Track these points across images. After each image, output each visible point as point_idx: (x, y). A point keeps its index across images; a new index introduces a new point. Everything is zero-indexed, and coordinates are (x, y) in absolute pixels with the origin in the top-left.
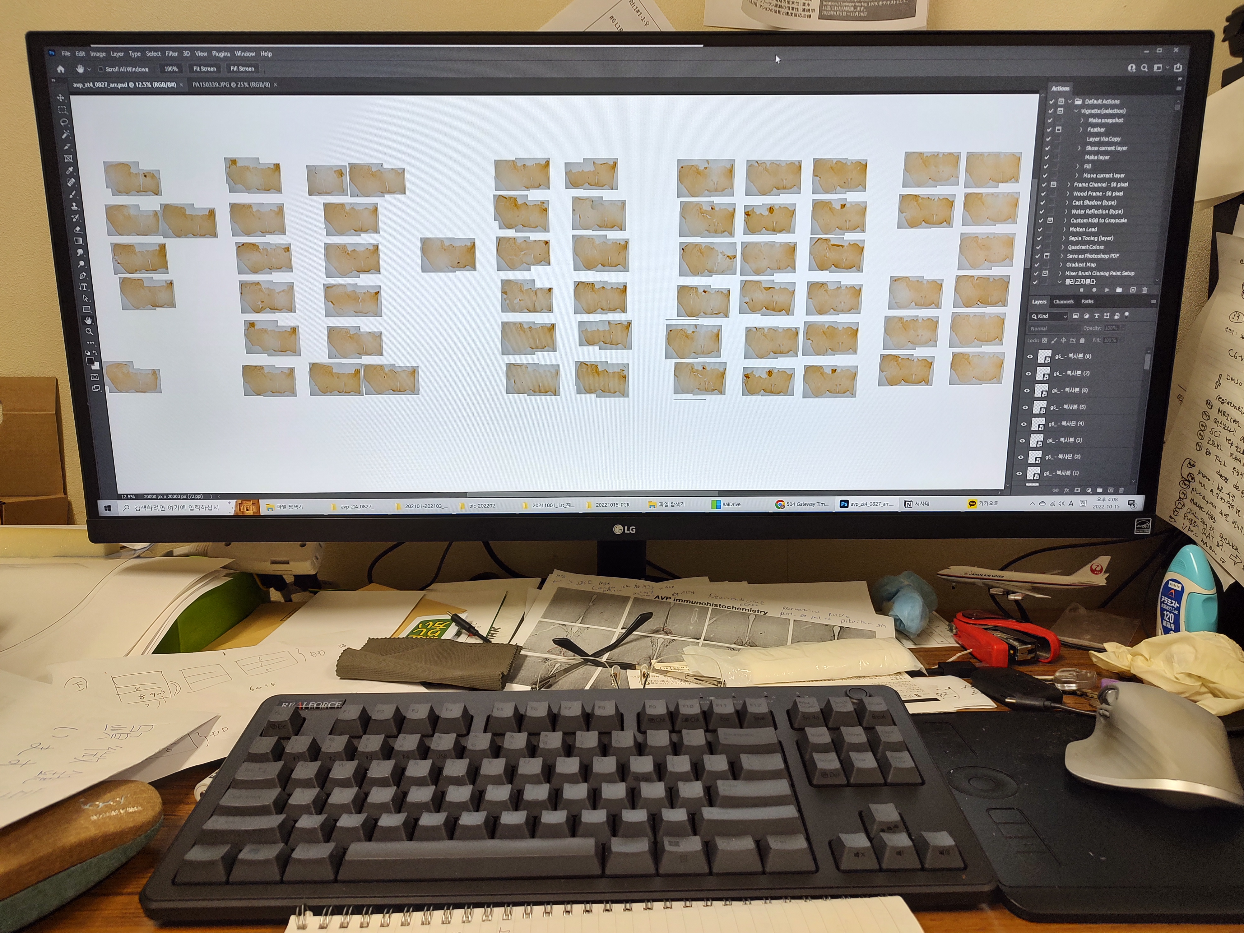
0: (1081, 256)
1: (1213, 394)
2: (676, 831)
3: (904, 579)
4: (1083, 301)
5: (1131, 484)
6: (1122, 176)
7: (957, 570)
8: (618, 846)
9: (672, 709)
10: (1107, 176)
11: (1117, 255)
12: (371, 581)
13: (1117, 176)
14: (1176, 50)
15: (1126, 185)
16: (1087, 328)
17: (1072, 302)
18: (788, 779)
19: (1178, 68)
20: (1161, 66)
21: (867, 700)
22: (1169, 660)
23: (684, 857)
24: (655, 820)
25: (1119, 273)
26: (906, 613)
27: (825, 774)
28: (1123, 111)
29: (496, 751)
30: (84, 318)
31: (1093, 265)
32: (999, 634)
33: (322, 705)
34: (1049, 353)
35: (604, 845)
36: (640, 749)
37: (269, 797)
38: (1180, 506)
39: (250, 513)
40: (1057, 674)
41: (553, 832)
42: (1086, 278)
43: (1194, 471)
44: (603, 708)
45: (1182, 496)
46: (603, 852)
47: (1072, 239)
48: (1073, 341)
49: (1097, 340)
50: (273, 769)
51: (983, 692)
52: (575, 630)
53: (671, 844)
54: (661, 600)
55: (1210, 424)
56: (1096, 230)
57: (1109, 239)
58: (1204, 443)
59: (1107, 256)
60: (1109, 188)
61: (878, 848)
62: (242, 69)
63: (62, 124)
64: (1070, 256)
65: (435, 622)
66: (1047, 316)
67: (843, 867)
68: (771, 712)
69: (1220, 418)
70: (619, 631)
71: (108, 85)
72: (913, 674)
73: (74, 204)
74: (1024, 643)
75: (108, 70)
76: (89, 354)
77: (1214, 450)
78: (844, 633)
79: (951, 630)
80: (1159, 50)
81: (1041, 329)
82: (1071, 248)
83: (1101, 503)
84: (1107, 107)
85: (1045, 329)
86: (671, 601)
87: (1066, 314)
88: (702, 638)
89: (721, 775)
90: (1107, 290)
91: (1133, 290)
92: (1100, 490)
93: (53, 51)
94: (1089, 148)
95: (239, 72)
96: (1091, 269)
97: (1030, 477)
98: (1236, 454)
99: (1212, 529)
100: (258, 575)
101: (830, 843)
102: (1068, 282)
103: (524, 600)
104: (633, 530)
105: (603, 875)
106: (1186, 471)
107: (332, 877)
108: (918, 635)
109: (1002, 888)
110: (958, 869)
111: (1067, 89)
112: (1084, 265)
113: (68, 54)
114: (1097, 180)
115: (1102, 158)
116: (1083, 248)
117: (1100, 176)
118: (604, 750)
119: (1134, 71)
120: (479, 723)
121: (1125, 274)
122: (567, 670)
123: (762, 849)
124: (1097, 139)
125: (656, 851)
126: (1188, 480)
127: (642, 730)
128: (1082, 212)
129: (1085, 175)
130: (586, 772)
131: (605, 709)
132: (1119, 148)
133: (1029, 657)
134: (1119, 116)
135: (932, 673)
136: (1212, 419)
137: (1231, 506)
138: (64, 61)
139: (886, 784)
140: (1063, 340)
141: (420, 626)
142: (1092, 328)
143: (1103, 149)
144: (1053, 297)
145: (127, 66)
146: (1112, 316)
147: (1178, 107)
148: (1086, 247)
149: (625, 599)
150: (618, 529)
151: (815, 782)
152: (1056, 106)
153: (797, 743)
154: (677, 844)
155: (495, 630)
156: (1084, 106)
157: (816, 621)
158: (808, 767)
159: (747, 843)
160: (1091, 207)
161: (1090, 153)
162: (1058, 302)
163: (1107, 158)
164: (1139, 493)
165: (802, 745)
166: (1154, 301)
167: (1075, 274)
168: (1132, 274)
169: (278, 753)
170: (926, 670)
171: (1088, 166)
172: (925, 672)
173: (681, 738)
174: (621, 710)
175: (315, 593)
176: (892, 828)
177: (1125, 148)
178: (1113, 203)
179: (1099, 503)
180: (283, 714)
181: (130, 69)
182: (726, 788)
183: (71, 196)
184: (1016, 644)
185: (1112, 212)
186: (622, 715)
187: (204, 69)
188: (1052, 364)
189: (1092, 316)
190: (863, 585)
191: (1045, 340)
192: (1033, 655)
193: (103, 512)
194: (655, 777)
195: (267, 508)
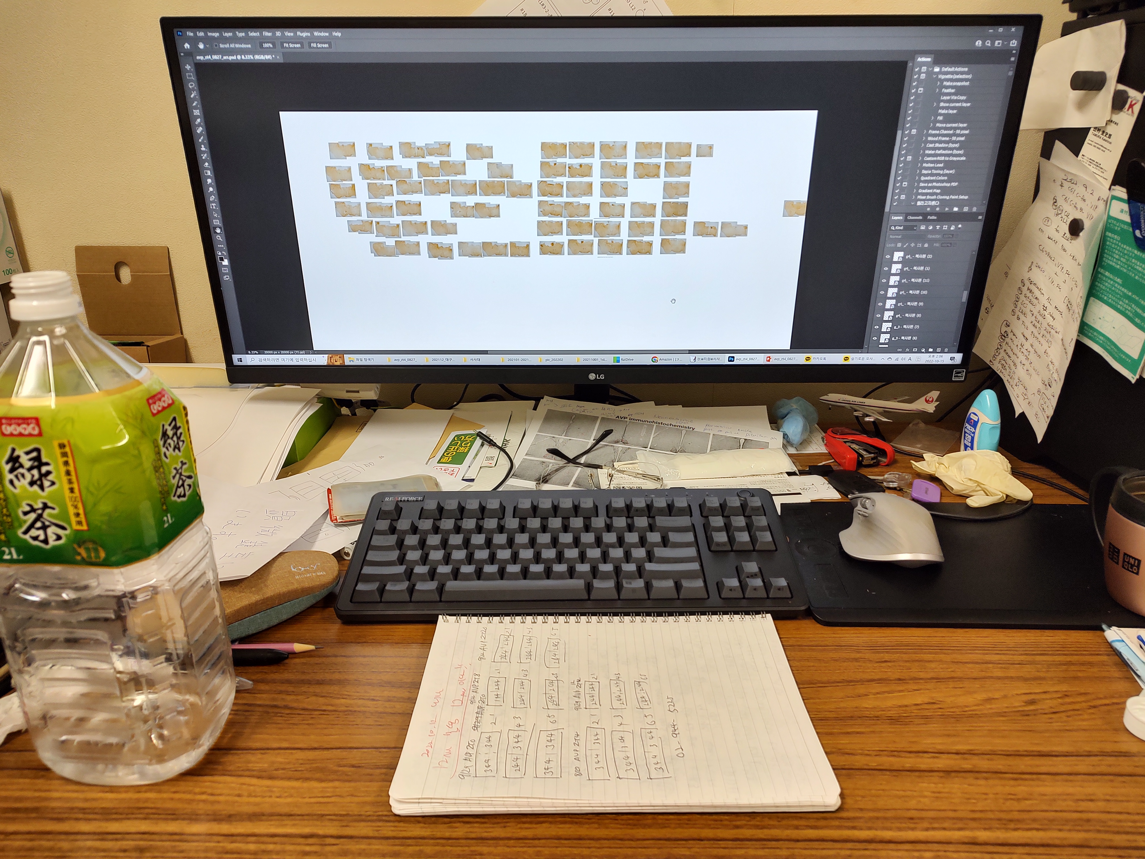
0: (930, 185)
1: (1026, 276)
2: (630, 576)
3: (795, 404)
4: (929, 217)
5: (954, 346)
6: (965, 125)
7: (833, 397)
8: (597, 584)
9: (628, 503)
10: (954, 125)
11: (956, 184)
12: (413, 402)
13: (961, 125)
14: (1013, 29)
15: (967, 132)
16: (930, 236)
17: (921, 218)
18: (696, 546)
19: (1014, 43)
20: (1000, 41)
21: (749, 499)
22: (960, 469)
23: (634, 590)
24: (617, 570)
25: (956, 197)
26: (791, 431)
27: (718, 544)
28: (970, 76)
29: (523, 529)
30: (215, 228)
31: (938, 191)
32: (854, 446)
33: (411, 499)
34: (901, 254)
35: (589, 583)
36: (609, 528)
37: (394, 555)
38: (997, 354)
39: (338, 363)
40: (886, 476)
41: (560, 576)
42: (932, 200)
43: (1008, 330)
44: (586, 503)
45: (999, 347)
46: (589, 587)
47: (924, 172)
48: (920, 245)
49: (937, 245)
50: (392, 540)
51: (834, 488)
52: (561, 441)
53: (627, 583)
54: (620, 419)
55: (1022, 297)
56: (942, 165)
57: (951, 172)
58: (1017, 310)
59: (948, 185)
60: (954, 135)
61: (743, 586)
62: (319, 46)
63: (190, 87)
64: (922, 185)
65: (466, 435)
66: (902, 228)
67: (723, 596)
68: (689, 506)
69: (1029, 294)
70: (591, 442)
71: (222, 57)
72: (790, 474)
73: (203, 146)
74: (870, 453)
75: (222, 46)
76: (220, 254)
77: (1022, 317)
78: (747, 444)
79: (823, 441)
80: (1001, 30)
81: (897, 237)
82: (923, 178)
83: (931, 358)
84: (957, 73)
85: (900, 237)
86: (628, 420)
87: (916, 226)
88: (649, 447)
89: (656, 545)
90: (947, 209)
91: (966, 209)
92: (931, 350)
93: (181, 32)
94: (942, 104)
95: (317, 48)
96: (937, 194)
97: (882, 340)
98: (1034, 322)
99: (1014, 373)
100: (336, 399)
101: (717, 584)
102: (919, 203)
103: (524, 419)
104: (602, 377)
105: (589, 599)
106: (1004, 329)
107: (438, 599)
108: (801, 444)
109: (811, 608)
110: (788, 598)
111: (929, 60)
112: (931, 191)
113: (192, 34)
114: (946, 129)
115: (951, 112)
116: (932, 178)
117: (949, 125)
118: (587, 528)
119: (980, 45)
120: (509, 511)
121: (961, 197)
122: (557, 470)
123: (678, 586)
124: (948, 98)
125: (619, 587)
126: (1004, 336)
127: (610, 515)
128: (933, 152)
129: (938, 125)
130: (577, 542)
131: (587, 504)
132: (964, 105)
133: (872, 462)
134: (966, 80)
135: (802, 473)
136: (1023, 293)
137: (1027, 359)
138: (189, 40)
139: (754, 550)
140: (913, 245)
141: (456, 439)
142: (933, 237)
143: (952, 105)
144: (907, 214)
145: (235, 43)
146: (949, 227)
147: (1011, 73)
148: (934, 178)
149: (595, 418)
150: (592, 376)
151: (712, 549)
152: (920, 73)
153: (704, 525)
154: (630, 583)
155: (507, 441)
156: (941, 73)
157: (728, 435)
158: (709, 540)
159: (670, 583)
160: (939, 149)
161: (943, 108)
162: (911, 218)
163: (955, 111)
164: (958, 352)
165: (706, 527)
166: (980, 217)
167: (924, 197)
168: (966, 197)
169: (393, 530)
170: (799, 471)
171: (940, 118)
172: (798, 473)
173: (633, 521)
174: (596, 504)
175: (375, 410)
176: (753, 576)
177: (969, 105)
178: (957, 145)
179: (929, 359)
180: (389, 504)
181: (237, 46)
182: (660, 552)
183: (200, 141)
184: (864, 453)
185: (955, 152)
186: (597, 507)
187: (291, 45)
188: (904, 262)
189: (935, 227)
190: (763, 410)
191: (899, 245)
192: (875, 461)
193: (236, 362)
194: (617, 545)
195: (350, 360)
